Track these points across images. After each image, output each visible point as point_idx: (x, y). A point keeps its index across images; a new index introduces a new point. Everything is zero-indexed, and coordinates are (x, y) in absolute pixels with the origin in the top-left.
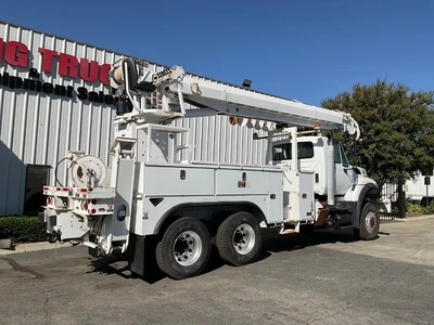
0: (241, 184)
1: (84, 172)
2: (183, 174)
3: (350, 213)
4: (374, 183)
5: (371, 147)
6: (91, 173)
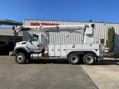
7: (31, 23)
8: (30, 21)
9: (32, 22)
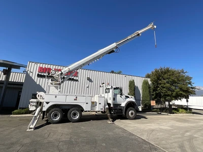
1: (40, 96)
2: (56, 97)
3: (122, 110)
7: (39, 67)
8: (39, 64)
9: (41, 66)
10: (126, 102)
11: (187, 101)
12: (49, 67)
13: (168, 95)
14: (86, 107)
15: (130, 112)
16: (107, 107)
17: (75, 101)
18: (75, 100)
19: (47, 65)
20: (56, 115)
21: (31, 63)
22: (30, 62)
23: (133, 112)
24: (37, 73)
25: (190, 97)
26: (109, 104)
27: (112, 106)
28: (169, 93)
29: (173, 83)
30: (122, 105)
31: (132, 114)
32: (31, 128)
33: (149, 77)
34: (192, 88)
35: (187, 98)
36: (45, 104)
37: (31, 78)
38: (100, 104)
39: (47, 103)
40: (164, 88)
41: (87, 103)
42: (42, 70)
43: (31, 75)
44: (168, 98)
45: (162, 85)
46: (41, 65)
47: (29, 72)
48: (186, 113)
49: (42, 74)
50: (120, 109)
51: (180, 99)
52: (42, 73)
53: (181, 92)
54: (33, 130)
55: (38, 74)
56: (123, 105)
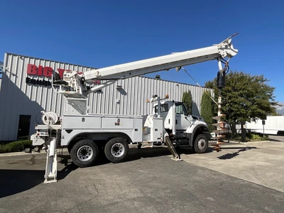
0: (117, 124)
1: (48, 118)
2: (83, 120)
3: (188, 139)
4: (205, 124)
5: (227, 105)
6: (50, 119)
7: (29, 65)
8: (27, 60)
10: (193, 127)
11: (264, 123)
12: (48, 65)
13: (240, 115)
14: (136, 137)
15: (200, 142)
16: (167, 134)
17: (117, 127)
18: (116, 124)
19: (43, 62)
20: (84, 153)
21: (10, 57)
22: (8, 54)
23: (204, 141)
24: (25, 76)
25: (267, 117)
26: (169, 131)
27: (174, 133)
28: (243, 111)
29: (249, 96)
30: (187, 132)
31: (202, 144)
32: (52, 179)
33: (211, 87)
34: (273, 104)
35: (263, 118)
36: (64, 133)
37: (14, 85)
38: (156, 130)
39: (69, 131)
40: (236, 103)
41: (136, 130)
42: (33, 70)
43: (13, 79)
44: (240, 119)
45: (233, 99)
46: (32, 62)
47: (8, 74)
48: (262, 140)
49: (36, 79)
50: (185, 138)
51: (254, 120)
52: (34, 75)
53: (259, 110)
54: (55, 181)
55: (27, 79)
56: (190, 130)
